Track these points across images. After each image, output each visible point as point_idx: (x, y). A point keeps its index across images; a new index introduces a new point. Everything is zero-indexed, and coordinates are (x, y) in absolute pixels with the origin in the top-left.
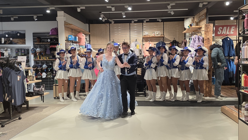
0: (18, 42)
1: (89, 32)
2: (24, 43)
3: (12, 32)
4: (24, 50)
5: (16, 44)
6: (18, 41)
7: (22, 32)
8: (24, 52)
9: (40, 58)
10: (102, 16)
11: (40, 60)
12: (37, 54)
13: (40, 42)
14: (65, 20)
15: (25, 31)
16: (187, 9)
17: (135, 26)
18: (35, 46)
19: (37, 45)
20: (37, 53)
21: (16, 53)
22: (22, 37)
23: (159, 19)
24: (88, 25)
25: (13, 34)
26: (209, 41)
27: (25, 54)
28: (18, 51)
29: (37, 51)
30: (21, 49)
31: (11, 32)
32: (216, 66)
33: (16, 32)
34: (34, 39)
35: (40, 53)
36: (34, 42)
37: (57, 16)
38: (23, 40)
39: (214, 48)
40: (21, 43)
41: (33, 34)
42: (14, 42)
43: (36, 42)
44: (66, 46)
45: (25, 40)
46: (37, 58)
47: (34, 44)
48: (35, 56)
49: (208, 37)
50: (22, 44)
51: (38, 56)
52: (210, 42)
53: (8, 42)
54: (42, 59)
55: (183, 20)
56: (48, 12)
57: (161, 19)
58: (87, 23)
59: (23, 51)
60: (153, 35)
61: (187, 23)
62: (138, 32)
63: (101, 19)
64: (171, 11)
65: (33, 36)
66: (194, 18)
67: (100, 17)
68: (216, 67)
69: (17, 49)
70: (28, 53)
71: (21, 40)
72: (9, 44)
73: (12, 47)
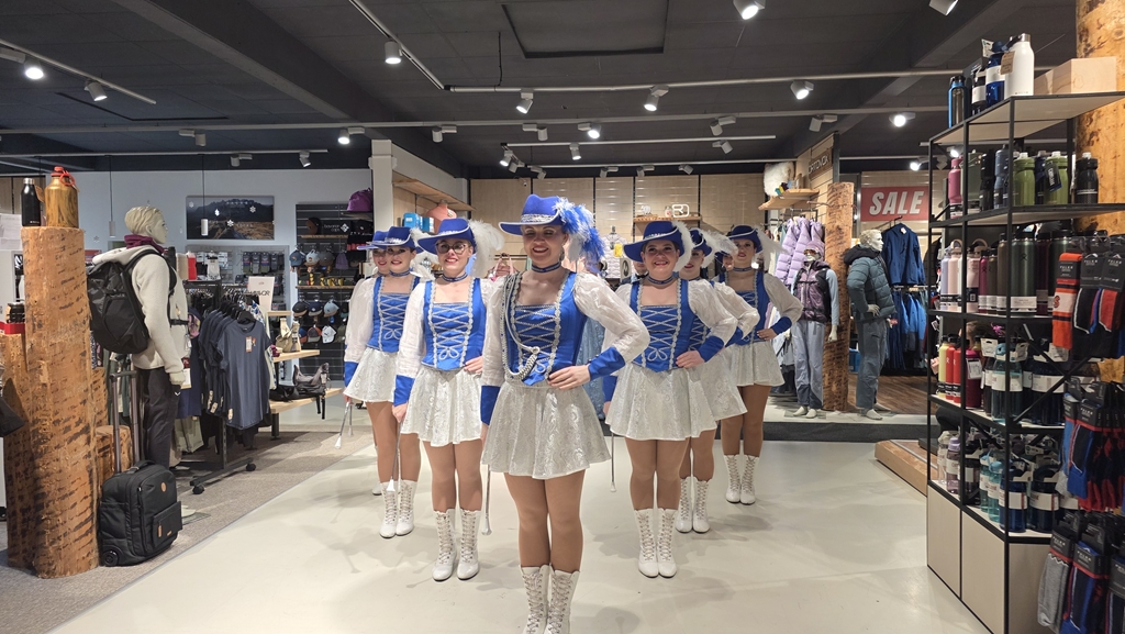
0: (251, 232)
1: (470, 204)
2: (270, 235)
3: (234, 201)
4: (270, 256)
5: (244, 237)
6: (252, 228)
7: (263, 203)
8: (270, 264)
9: (317, 282)
10: (509, 154)
11: (318, 287)
12: (309, 270)
14: (395, 165)
15: (273, 197)
16: (774, 137)
17: (611, 186)
18: (303, 246)
19: (309, 240)
20: (309, 266)
21: (244, 265)
22: (263, 216)
23: (684, 166)
24: (464, 181)
25: (237, 208)
26: (841, 238)
27: (270, 269)
28: (251, 260)
29: (308, 260)
30: (260, 255)
31: (229, 201)
32: (862, 315)
33: (247, 201)
34: (298, 223)
35: (318, 267)
36: (299, 231)
37: (370, 155)
38: (265, 226)
39: (858, 258)
40: (259, 236)
41: (298, 207)
42: (240, 232)
43: (305, 232)
45: (272, 227)
46: (308, 282)
47: (299, 239)
48: (303, 275)
49: (837, 224)
50: (262, 239)
51: (311, 275)
52: (844, 239)
53: (220, 230)
54: (323, 285)
55: (760, 170)
56: (344, 141)
57: (691, 165)
58: (462, 177)
59: (265, 260)
60: (667, 216)
61: (773, 180)
62: (621, 206)
63: (504, 163)
64: (723, 142)
65: (298, 215)
66: (794, 163)
67: (503, 158)
68: (862, 317)
69: (247, 253)
70: (282, 267)
71: (261, 227)
72: (224, 237)
73: (234, 247)
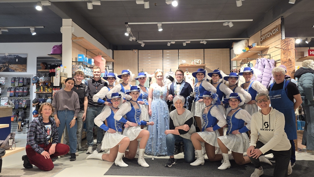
0: (16, 69)
1: (113, 59)
2: (25, 70)
3: (10, 55)
4: (23, 79)
5: (14, 71)
6: (17, 67)
7: (23, 56)
8: (23, 82)
9: (44, 90)
10: (129, 30)
11: (44, 92)
12: (40, 85)
13: (46, 69)
14: (73, 31)
15: (27, 54)
16: (252, 20)
18: (39, 74)
19: (42, 72)
20: (40, 83)
21: (12, 83)
22: (22, 62)
23: (203, 41)
24: (111, 51)
25: (11, 59)
26: (291, 65)
27: (23, 84)
28: (15, 80)
29: (40, 80)
30: (19, 79)
31: (8, 56)
33: (15, 55)
34: (38, 65)
35: (44, 83)
36: (37, 69)
38: (23, 66)
39: (305, 73)
40: (20, 70)
41: (38, 58)
42: (12, 69)
43: (40, 69)
44: (72, 70)
45: (26, 67)
46: (40, 90)
47: (37, 72)
48: (38, 87)
49: (289, 58)
50: (21, 72)
51: (42, 87)
53: (3, 68)
54: (47, 91)
57: (206, 41)
58: (110, 49)
59: (21, 80)
60: (192, 64)
62: (173, 61)
63: (127, 34)
64: (229, 22)
65: (38, 61)
69: (13, 77)
70: (29, 84)
71: (21, 66)
72: (4, 71)
73: (8, 75)
